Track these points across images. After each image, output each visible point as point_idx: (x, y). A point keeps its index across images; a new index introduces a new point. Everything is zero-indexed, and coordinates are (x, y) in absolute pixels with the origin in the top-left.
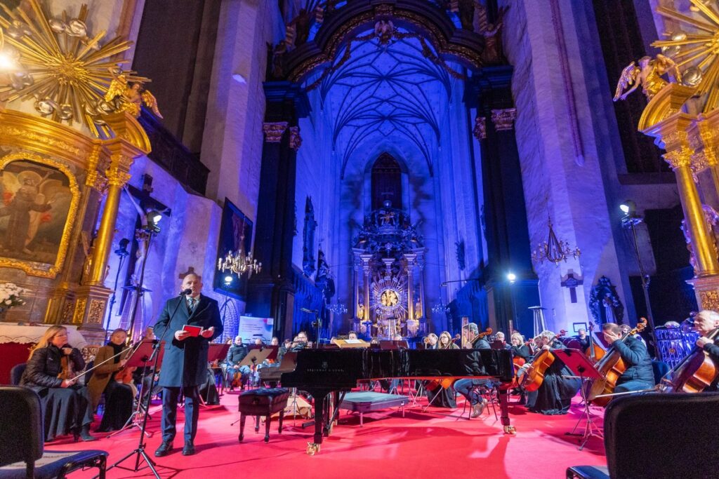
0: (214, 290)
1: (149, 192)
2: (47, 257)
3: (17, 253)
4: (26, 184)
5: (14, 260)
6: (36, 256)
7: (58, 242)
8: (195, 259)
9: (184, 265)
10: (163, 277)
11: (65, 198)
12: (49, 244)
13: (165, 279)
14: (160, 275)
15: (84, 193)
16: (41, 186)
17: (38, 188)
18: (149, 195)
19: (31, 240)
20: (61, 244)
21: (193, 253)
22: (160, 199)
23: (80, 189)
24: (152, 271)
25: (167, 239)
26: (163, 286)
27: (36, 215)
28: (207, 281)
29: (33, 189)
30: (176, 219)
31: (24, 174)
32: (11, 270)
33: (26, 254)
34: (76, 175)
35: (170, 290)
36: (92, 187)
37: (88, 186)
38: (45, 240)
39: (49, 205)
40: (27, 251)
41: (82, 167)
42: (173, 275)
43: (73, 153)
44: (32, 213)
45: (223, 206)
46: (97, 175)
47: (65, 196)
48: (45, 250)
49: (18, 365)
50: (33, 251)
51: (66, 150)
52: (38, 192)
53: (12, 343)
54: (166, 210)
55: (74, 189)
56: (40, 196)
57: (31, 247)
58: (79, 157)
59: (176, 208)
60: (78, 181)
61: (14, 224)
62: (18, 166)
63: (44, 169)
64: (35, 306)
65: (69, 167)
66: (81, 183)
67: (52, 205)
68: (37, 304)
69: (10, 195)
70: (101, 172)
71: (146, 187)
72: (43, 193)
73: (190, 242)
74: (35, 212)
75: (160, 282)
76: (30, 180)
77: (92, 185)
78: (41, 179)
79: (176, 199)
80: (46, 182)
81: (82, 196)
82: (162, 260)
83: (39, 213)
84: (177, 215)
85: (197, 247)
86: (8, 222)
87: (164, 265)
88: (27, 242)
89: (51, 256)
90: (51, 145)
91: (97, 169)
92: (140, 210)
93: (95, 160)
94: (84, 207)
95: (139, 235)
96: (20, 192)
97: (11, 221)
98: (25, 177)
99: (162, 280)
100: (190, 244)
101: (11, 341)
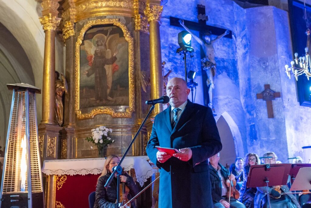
0: (301, 104)
1: (205, 21)
2: (122, 100)
3: (104, 102)
4: (98, 45)
5: (102, 107)
6: (116, 101)
7: (127, 87)
8: (269, 75)
9: (259, 84)
10: (242, 101)
11: (124, 47)
12: (121, 89)
13: (245, 102)
14: (239, 100)
15: (136, 37)
16: (107, 44)
17: (105, 45)
18: (205, 23)
19: (110, 89)
20: (130, 87)
21: (266, 69)
22: (219, 24)
23: (132, 35)
24: (230, 97)
25: (237, 62)
26: (245, 110)
27: (109, 68)
28: (289, 96)
29: (103, 47)
30: (241, 40)
31: (95, 38)
32: (103, 116)
33: (109, 101)
34: (126, 25)
35: (252, 112)
36: (140, 31)
37: (137, 31)
38: (118, 86)
39: (115, 56)
40: (109, 98)
41: (129, 15)
42: (250, 97)
43: (120, 7)
44: (106, 67)
45: (287, 9)
46: (141, 18)
47: (123, 45)
48: (120, 95)
49: (91, 194)
50: (113, 97)
51: (115, 6)
52: (106, 49)
53: (78, 175)
54: (226, 33)
55: (128, 38)
56: (108, 51)
57: (111, 95)
58: (125, 8)
59: (238, 28)
60: (128, 29)
61: (98, 80)
62: (91, 33)
63: (105, 28)
64: (123, 143)
65: (119, 20)
66: (131, 30)
67: (117, 57)
68: (124, 141)
69: (91, 57)
70: (143, 15)
71: (201, 17)
72: (109, 49)
73: (258, 59)
74: (108, 66)
75: (242, 107)
76: (100, 41)
77: (139, 28)
78: (106, 37)
79: (236, 19)
80: (109, 39)
81: (134, 41)
82: (237, 84)
83: (111, 66)
84: (240, 35)
85: (267, 61)
86: (94, 79)
87: (241, 89)
88: (108, 91)
89: (125, 98)
90: (105, 7)
91: (140, 13)
92: (200, 41)
93: (137, 6)
94: (139, 50)
95: (204, 64)
96: (96, 53)
97: (96, 78)
98: (96, 40)
99: (243, 105)
100: (259, 61)
101: (77, 173)
